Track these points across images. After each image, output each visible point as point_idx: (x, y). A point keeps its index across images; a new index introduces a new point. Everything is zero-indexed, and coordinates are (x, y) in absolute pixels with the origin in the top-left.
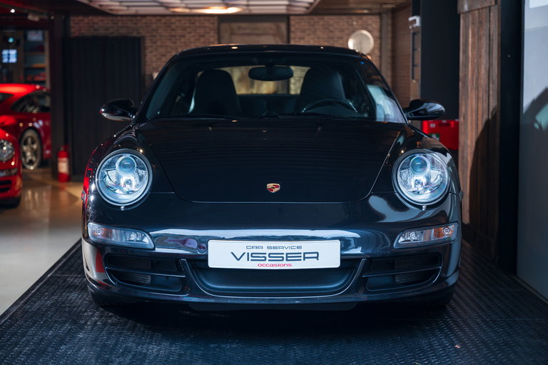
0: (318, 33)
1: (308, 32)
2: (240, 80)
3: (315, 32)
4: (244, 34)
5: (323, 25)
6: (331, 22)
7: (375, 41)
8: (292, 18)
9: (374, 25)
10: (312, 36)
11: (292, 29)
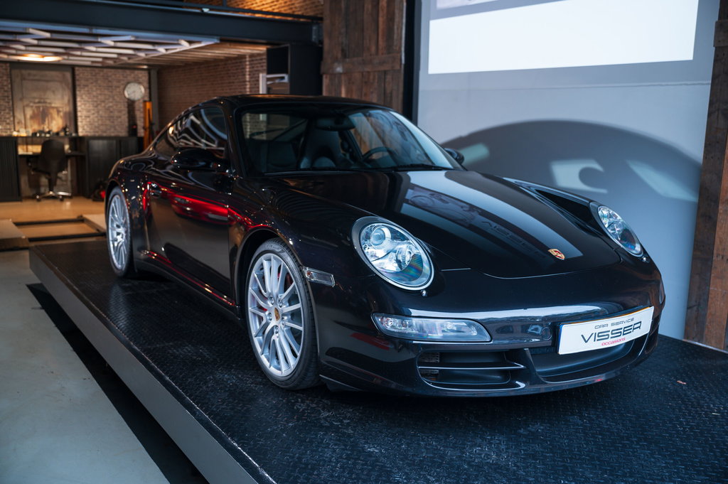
0: (99, 82)
1: (91, 81)
2: (32, 118)
3: (96, 81)
4: (33, 80)
5: (103, 76)
6: (110, 74)
7: (145, 90)
8: (76, 68)
9: (144, 78)
10: (94, 84)
11: (77, 77)
